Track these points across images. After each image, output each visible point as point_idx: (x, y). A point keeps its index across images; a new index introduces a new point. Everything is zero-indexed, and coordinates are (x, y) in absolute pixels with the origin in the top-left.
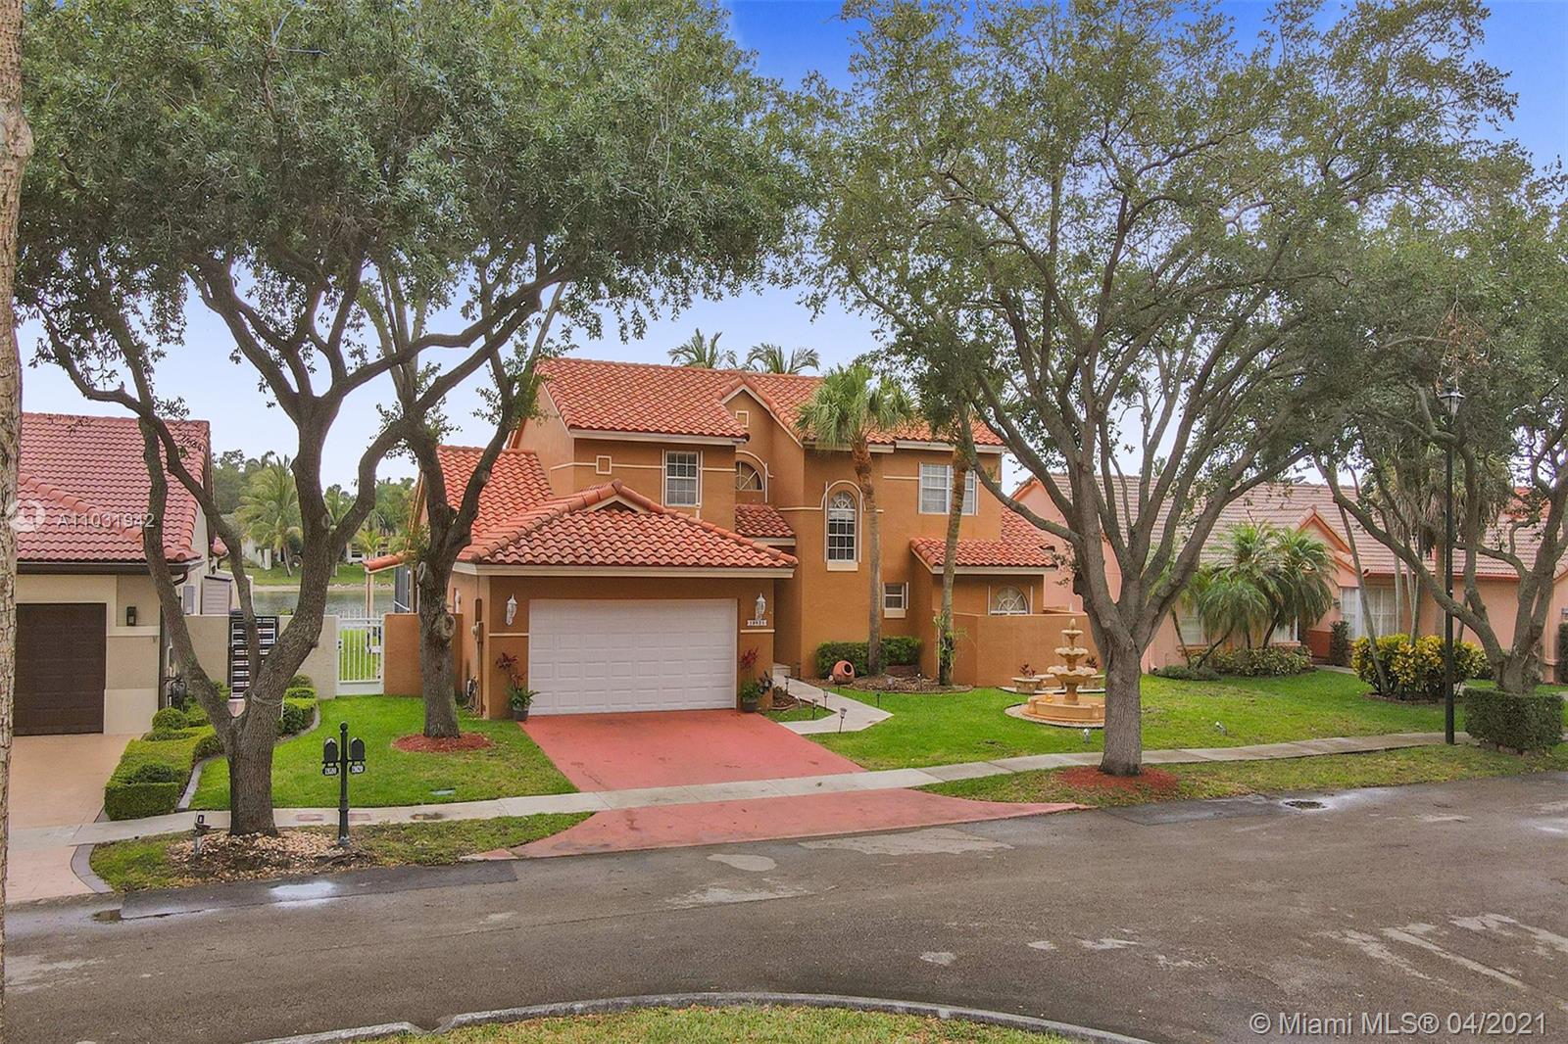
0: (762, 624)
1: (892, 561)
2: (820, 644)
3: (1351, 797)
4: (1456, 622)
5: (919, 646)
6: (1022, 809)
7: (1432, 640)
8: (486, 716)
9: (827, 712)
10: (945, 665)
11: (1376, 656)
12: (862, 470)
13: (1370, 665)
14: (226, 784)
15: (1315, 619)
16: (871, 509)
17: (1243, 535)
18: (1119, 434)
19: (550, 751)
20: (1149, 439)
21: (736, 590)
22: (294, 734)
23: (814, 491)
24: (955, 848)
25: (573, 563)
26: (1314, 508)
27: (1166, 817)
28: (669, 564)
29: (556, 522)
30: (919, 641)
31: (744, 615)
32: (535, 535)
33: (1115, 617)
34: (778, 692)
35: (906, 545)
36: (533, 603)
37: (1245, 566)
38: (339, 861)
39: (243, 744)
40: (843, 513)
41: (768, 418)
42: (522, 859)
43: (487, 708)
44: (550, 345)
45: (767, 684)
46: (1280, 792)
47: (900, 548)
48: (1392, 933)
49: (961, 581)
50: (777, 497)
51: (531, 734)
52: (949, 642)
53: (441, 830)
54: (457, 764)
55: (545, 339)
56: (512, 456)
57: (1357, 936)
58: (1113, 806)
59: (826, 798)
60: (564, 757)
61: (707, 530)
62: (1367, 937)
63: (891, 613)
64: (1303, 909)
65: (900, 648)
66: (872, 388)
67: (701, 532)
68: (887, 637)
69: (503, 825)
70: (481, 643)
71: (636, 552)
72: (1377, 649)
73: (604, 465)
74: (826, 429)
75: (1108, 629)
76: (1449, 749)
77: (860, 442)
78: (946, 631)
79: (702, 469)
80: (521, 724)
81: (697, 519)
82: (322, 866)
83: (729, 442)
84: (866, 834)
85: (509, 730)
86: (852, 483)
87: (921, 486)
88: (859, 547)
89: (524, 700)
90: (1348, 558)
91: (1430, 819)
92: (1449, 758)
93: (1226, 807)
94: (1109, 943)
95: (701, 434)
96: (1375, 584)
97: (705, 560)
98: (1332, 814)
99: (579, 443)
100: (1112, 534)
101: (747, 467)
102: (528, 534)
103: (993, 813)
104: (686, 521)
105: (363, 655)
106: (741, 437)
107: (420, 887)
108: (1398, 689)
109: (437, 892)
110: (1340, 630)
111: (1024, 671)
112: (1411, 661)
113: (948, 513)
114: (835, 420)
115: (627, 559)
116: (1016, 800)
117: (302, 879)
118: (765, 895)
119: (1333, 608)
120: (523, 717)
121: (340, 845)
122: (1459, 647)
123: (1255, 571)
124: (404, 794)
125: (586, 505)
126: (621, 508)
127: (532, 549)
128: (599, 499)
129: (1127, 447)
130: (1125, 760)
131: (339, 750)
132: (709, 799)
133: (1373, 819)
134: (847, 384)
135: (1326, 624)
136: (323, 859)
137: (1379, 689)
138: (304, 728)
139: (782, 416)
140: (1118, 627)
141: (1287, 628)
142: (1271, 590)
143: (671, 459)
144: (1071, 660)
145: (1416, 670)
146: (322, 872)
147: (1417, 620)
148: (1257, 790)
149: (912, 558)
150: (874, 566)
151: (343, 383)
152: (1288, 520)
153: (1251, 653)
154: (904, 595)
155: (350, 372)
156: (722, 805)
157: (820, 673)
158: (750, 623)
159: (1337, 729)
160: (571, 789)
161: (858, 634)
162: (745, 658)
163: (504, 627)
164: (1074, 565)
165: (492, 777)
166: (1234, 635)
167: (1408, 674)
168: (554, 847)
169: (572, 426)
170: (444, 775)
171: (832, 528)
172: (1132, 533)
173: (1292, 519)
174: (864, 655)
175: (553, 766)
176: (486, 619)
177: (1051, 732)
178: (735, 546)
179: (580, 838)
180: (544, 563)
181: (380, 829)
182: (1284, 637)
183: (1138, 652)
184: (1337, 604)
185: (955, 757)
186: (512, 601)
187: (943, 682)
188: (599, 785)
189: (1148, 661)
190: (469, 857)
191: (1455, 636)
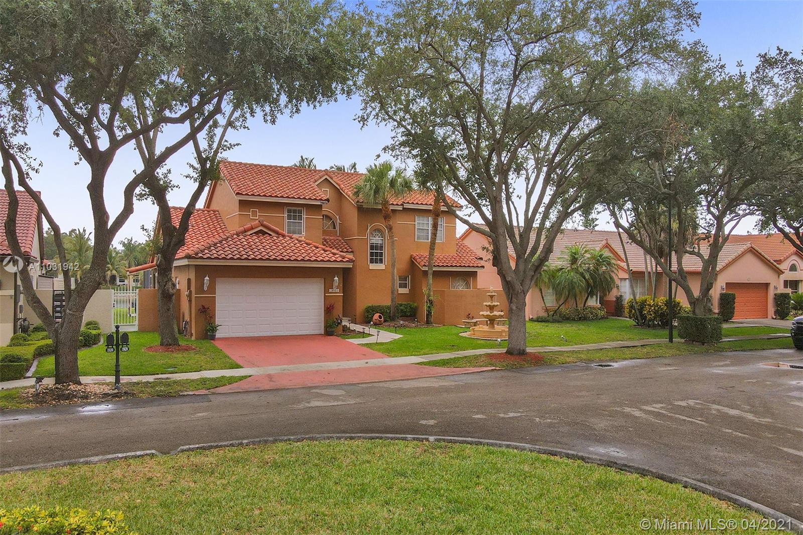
0: (336, 291)
1: (402, 265)
2: (365, 307)
3: (625, 363)
4: (674, 284)
5: (416, 307)
6: (466, 370)
7: (662, 299)
8: (193, 338)
9: (369, 335)
10: (429, 314)
11: (636, 307)
12: (387, 217)
13: (633, 311)
14: (53, 367)
15: (608, 293)
16: (391, 237)
17: (574, 251)
18: (514, 189)
19: (227, 352)
20: (529, 190)
21: (323, 274)
22: (89, 346)
23: (362, 229)
24: (436, 385)
25: (238, 259)
26: (607, 240)
27: (538, 372)
28: (289, 260)
29: (230, 239)
30: (416, 304)
31: (328, 286)
32: (219, 245)
33: (513, 276)
34: (345, 327)
35: (409, 256)
36: (218, 280)
37: (574, 266)
38: (115, 396)
39: (62, 337)
40: (377, 240)
41: (339, 193)
42: (213, 394)
43: (194, 335)
44: (226, 143)
45: (339, 321)
46: (592, 361)
47: (406, 257)
48: (645, 407)
49: (437, 274)
50: (343, 234)
51: (216, 345)
52: (431, 302)
53: (168, 384)
54: (178, 357)
55: (224, 140)
56: (206, 212)
57: (630, 409)
58: (512, 368)
59: (370, 368)
60: (234, 354)
61: (308, 244)
62: (634, 409)
63: (402, 291)
64: (604, 400)
65: (406, 308)
66: (391, 175)
67: (305, 245)
68: (400, 303)
69: (204, 381)
70: (190, 301)
71: (272, 254)
72: (637, 303)
73: (254, 214)
74: (368, 195)
75: (509, 281)
76: (671, 344)
77: (386, 203)
78: (430, 296)
79: (305, 216)
80: (212, 341)
81: (303, 239)
82: (105, 398)
83: (318, 203)
84: (392, 381)
85: (206, 344)
86: (382, 225)
87: (416, 227)
88: (386, 258)
89: (214, 329)
90: (624, 265)
91: (662, 369)
92: (671, 348)
93: (567, 367)
94: (511, 415)
95: (304, 198)
96: (636, 276)
97: (307, 258)
98: (617, 368)
99: (241, 202)
100: (512, 236)
101: (328, 217)
102: (215, 244)
103: (453, 372)
104: (297, 240)
105: (126, 317)
106: (325, 200)
107: (160, 405)
108: (647, 322)
109: (169, 407)
110: (619, 299)
111: (468, 317)
112: (653, 308)
113: (430, 241)
114: (373, 192)
115: (267, 257)
116: (465, 367)
117: (95, 404)
118: (340, 403)
119: (616, 288)
120: (213, 338)
121: (115, 389)
122: (675, 301)
123: (579, 269)
124: (150, 370)
125: (245, 231)
126: (264, 233)
127: (217, 252)
128: (252, 229)
129: (518, 196)
130: (518, 348)
131: (115, 339)
132: (310, 369)
133: (635, 370)
134: (379, 173)
135: (612, 296)
136: (106, 395)
137: (638, 323)
138: (95, 344)
139: (346, 191)
140: (515, 281)
141: (595, 297)
142: (587, 278)
143: (289, 211)
144: (491, 308)
145: (655, 313)
146: (106, 401)
147: (655, 289)
148: (581, 360)
149: (412, 263)
150: (393, 266)
151: (115, 144)
152: (594, 246)
153: (577, 310)
154: (409, 282)
155: (119, 138)
156: (317, 371)
157: (367, 321)
158: (330, 290)
159: (619, 339)
160: (238, 367)
161: (386, 301)
162: (328, 308)
163: (203, 292)
164: (493, 252)
165: (197, 362)
166: (569, 299)
167: (651, 315)
168: (230, 389)
169: (238, 194)
170: (170, 362)
171: (372, 248)
172: (521, 236)
173: (597, 245)
174: (388, 311)
175: (229, 357)
176: (193, 289)
177: (482, 342)
178: (323, 252)
179: (244, 385)
180: (224, 258)
181: (138, 384)
182: (593, 302)
183: (524, 294)
184: (618, 287)
185: (435, 351)
186: (207, 278)
187: (428, 322)
188: (252, 365)
189: (528, 313)
190: (186, 393)
191: (673, 297)
